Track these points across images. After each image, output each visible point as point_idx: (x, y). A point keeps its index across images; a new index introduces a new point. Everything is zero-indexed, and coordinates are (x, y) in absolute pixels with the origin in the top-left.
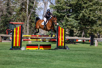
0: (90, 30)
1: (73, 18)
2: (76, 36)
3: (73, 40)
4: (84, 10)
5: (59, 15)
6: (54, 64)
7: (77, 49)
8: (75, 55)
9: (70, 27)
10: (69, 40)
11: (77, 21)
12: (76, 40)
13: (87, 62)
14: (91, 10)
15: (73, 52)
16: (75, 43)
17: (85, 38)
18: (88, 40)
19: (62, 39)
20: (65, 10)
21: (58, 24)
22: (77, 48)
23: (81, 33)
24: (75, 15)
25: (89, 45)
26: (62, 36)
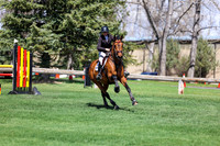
0: (84, 54)
1: (49, 28)
2: (55, 66)
3: (49, 75)
4: (73, 12)
5: (19, 20)
6: (7, 125)
7: (57, 94)
8: (51, 106)
9: (42, 47)
10: (40, 74)
11: (56, 36)
12: (55, 75)
13: (77, 121)
14: (85, 13)
15: (49, 101)
16: (52, 81)
17: (73, 71)
18: (81, 76)
19: (25, 73)
20: (32, 12)
21: (16, 41)
22: (58, 91)
23: (66, 60)
24: (53, 22)
25: (83, 85)
26: (25, 66)
